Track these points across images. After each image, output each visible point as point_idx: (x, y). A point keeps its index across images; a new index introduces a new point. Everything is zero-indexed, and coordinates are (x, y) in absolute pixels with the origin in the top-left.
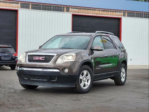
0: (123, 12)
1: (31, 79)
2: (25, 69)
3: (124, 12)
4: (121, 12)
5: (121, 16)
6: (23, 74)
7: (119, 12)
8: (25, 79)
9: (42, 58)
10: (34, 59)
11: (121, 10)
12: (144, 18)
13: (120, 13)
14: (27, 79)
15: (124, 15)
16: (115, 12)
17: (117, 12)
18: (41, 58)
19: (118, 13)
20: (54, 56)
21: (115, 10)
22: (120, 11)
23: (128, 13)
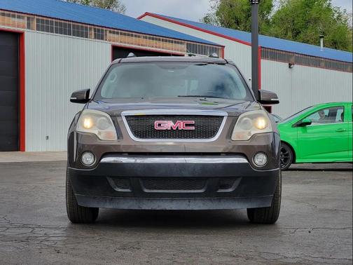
0: (26, 18)
1: (146, 191)
2: (124, 160)
3: (28, 19)
4: (23, 18)
5: (23, 27)
6: (113, 177)
7: (19, 17)
8: (120, 190)
9: (187, 125)
10: (157, 128)
11: (22, 13)
12: (74, 35)
13: (21, 20)
14: (129, 190)
15: (29, 26)
16: (9, 15)
17: (14, 16)
18: (181, 125)
19: (16, 20)
20: (223, 117)
21: (8, 13)
22: (20, 14)
23: (38, 20)
